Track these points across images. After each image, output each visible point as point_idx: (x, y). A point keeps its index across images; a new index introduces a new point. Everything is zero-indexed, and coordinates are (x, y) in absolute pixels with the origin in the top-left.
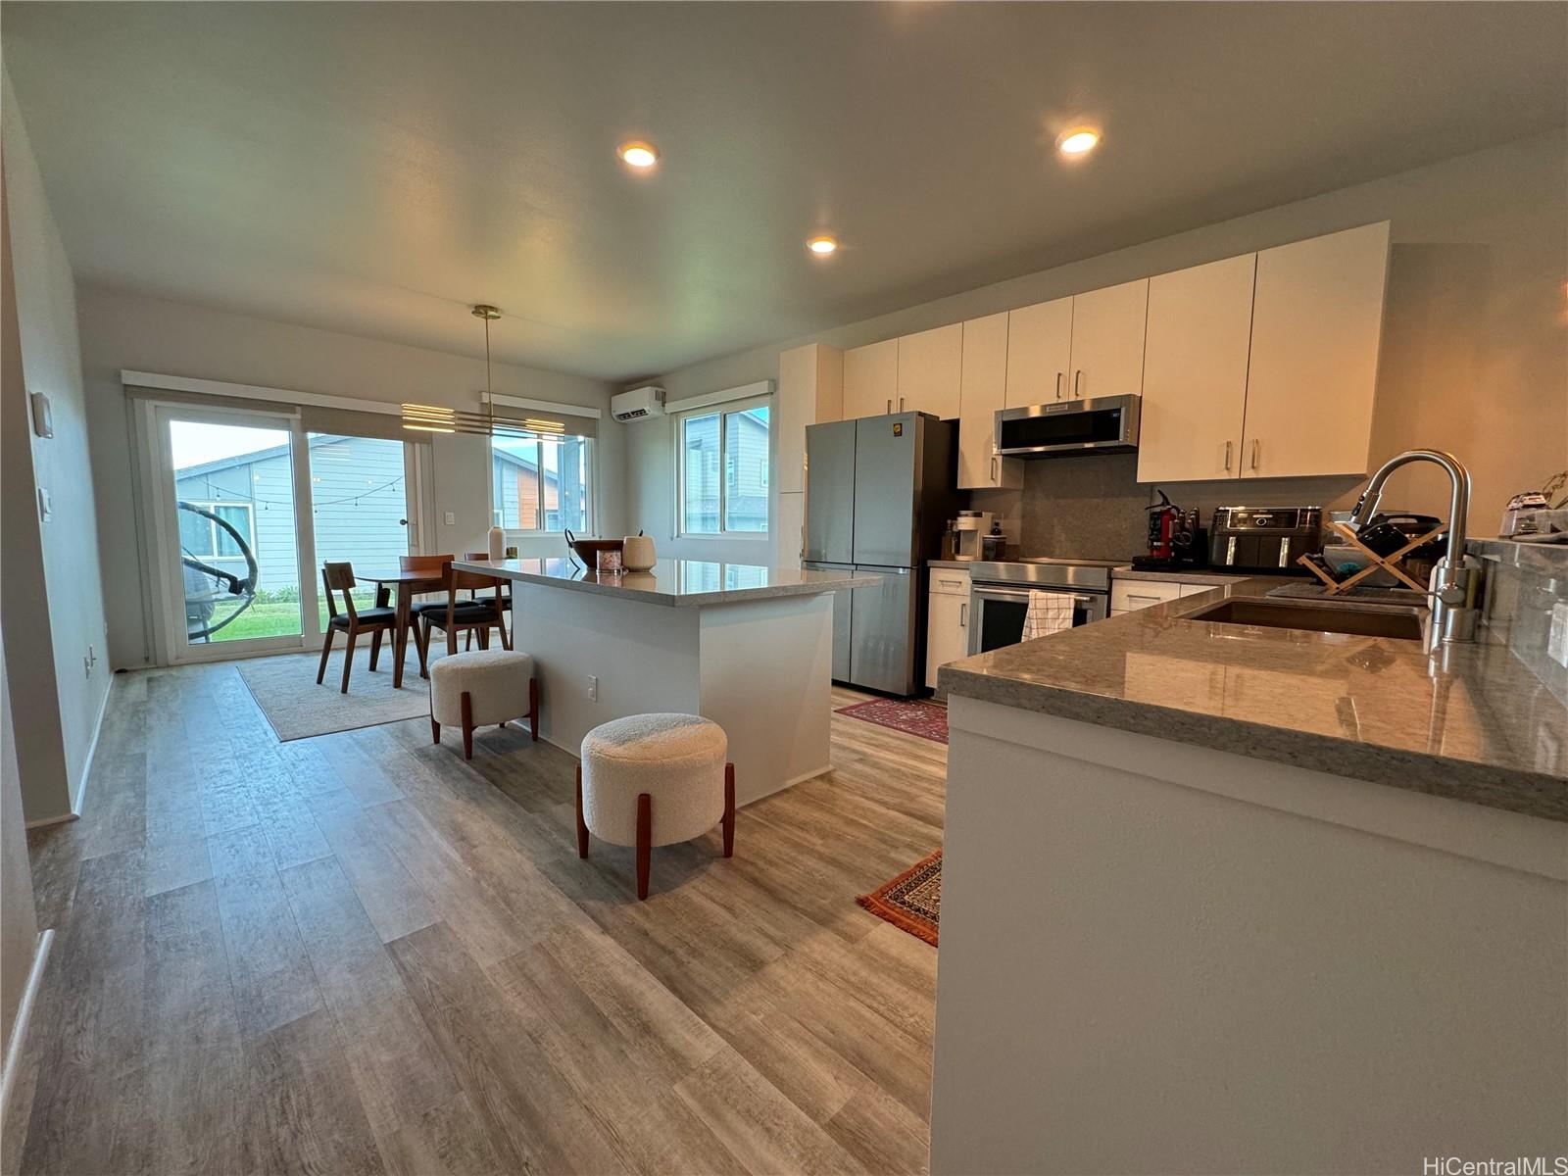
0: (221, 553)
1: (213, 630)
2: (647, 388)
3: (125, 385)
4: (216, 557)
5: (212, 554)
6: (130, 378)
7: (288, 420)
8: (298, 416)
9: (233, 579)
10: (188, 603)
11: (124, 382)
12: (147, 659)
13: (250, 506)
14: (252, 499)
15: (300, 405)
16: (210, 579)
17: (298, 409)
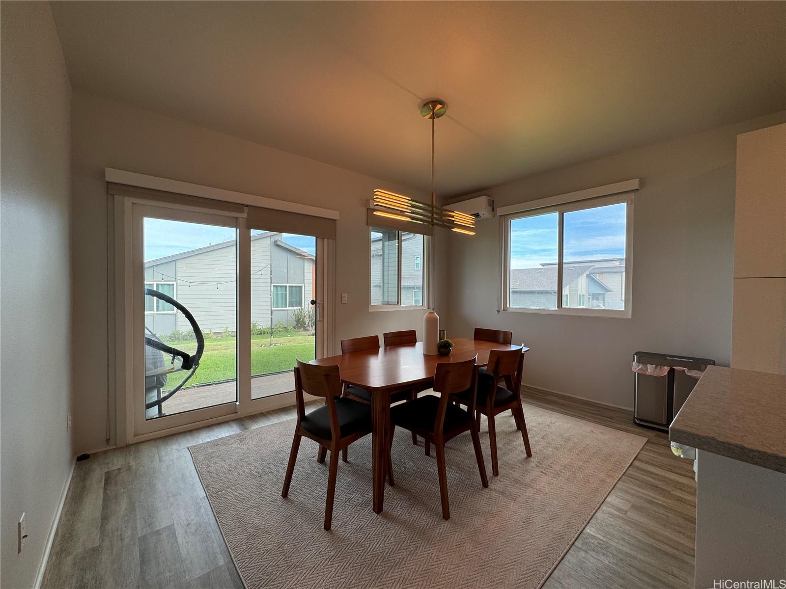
0: (158, 310)
1: (165, 398)
2: (484, 197)
3: (108, 183)
4: (155, 312)
5: (153, 310)
6: (114, 175)
7: (237, 218)
8: (245, 215)
9: (185, 356)
10: (146, 377)
11: (107, 179)
12: (108, 441)
13: (175, 283)
14: (176, 280)
15: (247, 206)
16: (167, 357)
17: (246, 209)
